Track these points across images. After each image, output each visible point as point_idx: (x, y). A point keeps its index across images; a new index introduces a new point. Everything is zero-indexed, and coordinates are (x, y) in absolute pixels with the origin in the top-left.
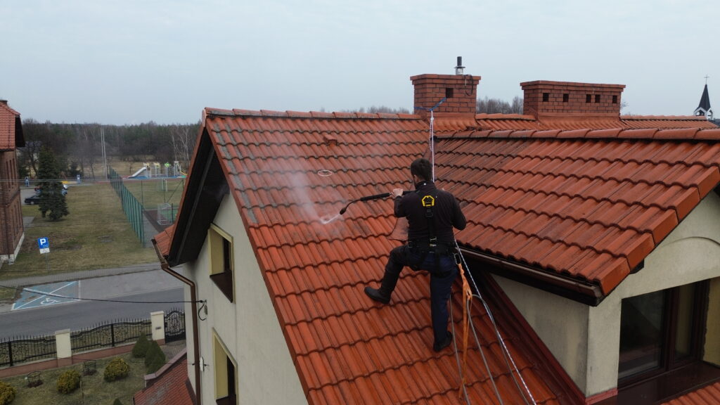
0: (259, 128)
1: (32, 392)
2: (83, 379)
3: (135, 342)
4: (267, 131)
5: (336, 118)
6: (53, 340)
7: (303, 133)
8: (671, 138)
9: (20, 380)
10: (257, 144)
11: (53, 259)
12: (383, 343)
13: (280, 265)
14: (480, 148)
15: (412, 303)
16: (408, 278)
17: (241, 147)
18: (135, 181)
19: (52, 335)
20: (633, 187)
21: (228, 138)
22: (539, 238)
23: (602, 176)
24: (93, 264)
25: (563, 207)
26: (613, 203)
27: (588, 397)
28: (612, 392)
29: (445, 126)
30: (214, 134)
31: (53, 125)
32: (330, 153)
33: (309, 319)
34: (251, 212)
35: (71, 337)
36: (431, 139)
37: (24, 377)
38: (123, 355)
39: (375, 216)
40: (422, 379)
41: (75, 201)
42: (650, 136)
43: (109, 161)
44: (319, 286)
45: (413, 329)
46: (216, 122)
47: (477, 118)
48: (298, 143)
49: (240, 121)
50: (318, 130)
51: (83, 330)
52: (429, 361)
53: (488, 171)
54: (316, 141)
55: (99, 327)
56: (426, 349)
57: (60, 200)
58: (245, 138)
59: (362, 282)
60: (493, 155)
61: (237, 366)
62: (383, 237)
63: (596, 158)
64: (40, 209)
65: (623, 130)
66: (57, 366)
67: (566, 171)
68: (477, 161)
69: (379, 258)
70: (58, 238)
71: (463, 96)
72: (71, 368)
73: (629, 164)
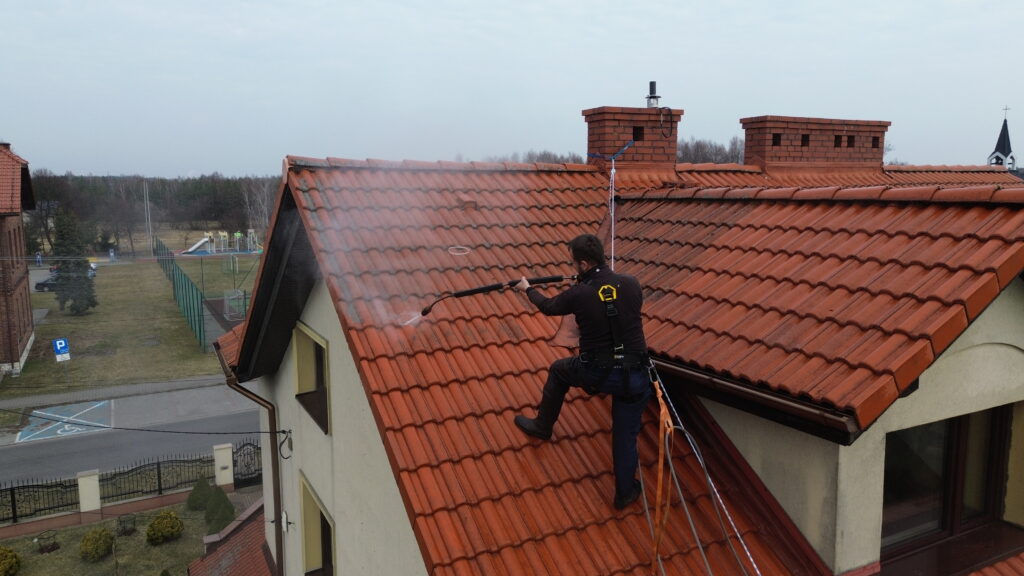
0: (364, 185)
1: (44, 561)
2: (118, 541)
3: (192, 488)
4: (377, 189)
5: (475, 171)
6: (75, 485)
7: (427, 191)
8: (958, 200)
9: (27, 542)
10: (361, 207)
11: (74, 369)
12: (542, 497)
13: (394, 384)
14: (682, 213)
15: (583, 438)
16: (578, 402)
17: (338, 212)
18: (192, 258)
19: (72, 478)
20: (902, 272)
21: (320, 199)
22: (766, 345)
23: (858, 255)
24: (131, 376)
25: (801, 301)
26: (874, 295)
28: (873, 567)
29: (633, 182)
30: (300, 194)
31: (76, 178)
32: (466, 221)
33: (435, 463)
34: (352, 306)
35: (100, 481)
36: (611, 200)
37: (32, 539)
38: (173, 507)
40: (597, 550)
41: (106, 286)
42: (927, 197)
43: (155, 229)
44: (449, 414)
45: (585, 476)
46: (302, 176)
47: (678, 169)
48: (421, 207)
49: (337, 175)
50: (449, 187)
51: (118, 470)
52: (608, 523)
53: (694, 247)
54: (446, 204)
55: (140, 467)
56: (604, 505)
57: (86, 286)
58: (344, 199)
59: (511, 408)
60: (701, 223)
61: (334, 525)
62: (542, 343)
63: (848, 228)
64: (57, 299)
65: (887, 189)
66: (80, 523)
67: (804, 247)
68: (677, 233)
69: (536, 373)
70: (82, 339)
71: (658, 137)
72: (100, 525)
73: (896, 238)
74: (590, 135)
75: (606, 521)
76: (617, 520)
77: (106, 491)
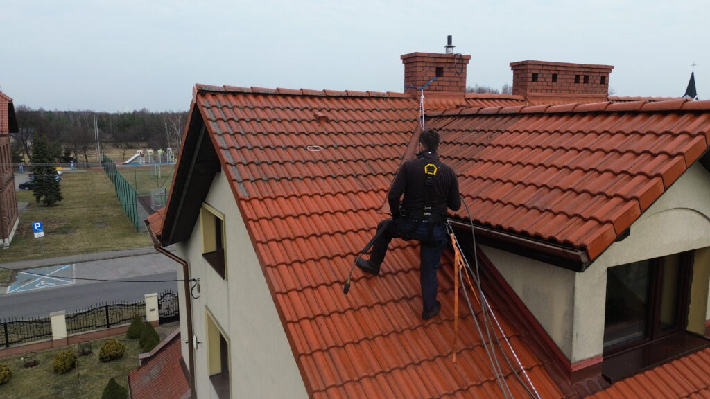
0: (249, 104)
1: (28, 373)
2: (79, 359)
3: (130, 324)
4: (258, 107)
5: (327, 96)
6: (49, 321)
7: (294, 109)
8: (658, 109)
9: (16, 360)
10: (248, 120)
11: (48, 243)
12: (373, 311)
13: (271, 236)
14: (469, 124)
15: (401, 274)
16: (398, 250)
17: (232, 123)
18: (128, 168)
19: (47, 317)
20: (620, 157)
21: (219, 114)
22: (527, 208)
23: (590, 148)
24: (87, 247)
25: (551, 178)
26: (600, 173)
27: (574, 363)
28: (597, 359)
29: (435, 105)
30: (205, 109)
31: (46, 112)
32: (320, 130)
33: (300, 288)
34: (242, 185)
35: (66, 318)
36: (422, 117)
37: (20, 358)
38: (117, 336)
39: (365, 190)
40: (411, 346)
41: (68, 187)
42: (637, 108)
43: (102, 148)
44: (309, 256)
45: (403, 298)
46: (206, 98)
47: (467, 97)
48: (289, 119)
49: (231, 97)
50: (308, 107)
51: (78, 312)
52: (418, 329)
53: (478, 146)
54: (307, 118)
55: (94, 309)
56: (415, 317)
57: (54, 186)
58: (235, 114)
59: (352, 253)
60: (482, 130)
61: (230, 341)
62: (373, 211)
63: (584, 130)
64: (35, 195)
65: (610, 103)
66: (53, 347)
67: (554, 144)
68: (466, 137)
69: (369, 231)
70: (52, 223)
71: (453, 74)
72: (67, 349)
73: (616, 136)
74: (406, 72)
75: (417, 327)
76: (425, 327)
77: (70, 325)
